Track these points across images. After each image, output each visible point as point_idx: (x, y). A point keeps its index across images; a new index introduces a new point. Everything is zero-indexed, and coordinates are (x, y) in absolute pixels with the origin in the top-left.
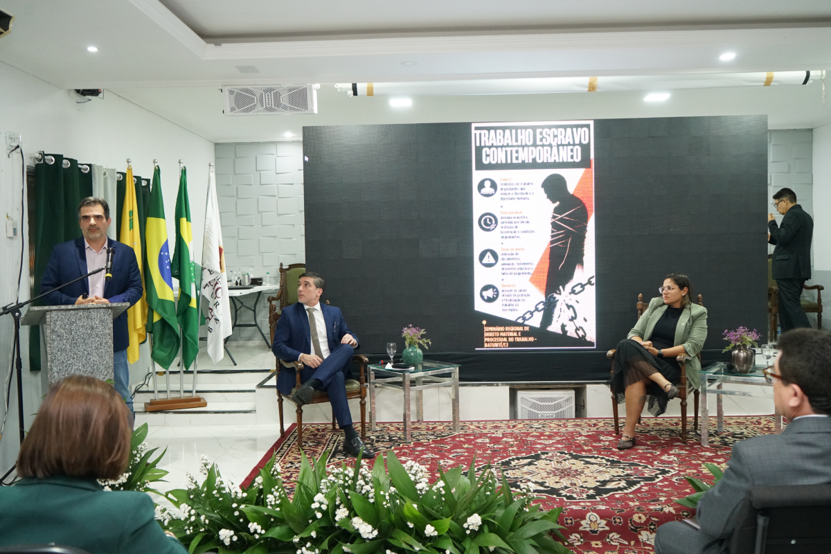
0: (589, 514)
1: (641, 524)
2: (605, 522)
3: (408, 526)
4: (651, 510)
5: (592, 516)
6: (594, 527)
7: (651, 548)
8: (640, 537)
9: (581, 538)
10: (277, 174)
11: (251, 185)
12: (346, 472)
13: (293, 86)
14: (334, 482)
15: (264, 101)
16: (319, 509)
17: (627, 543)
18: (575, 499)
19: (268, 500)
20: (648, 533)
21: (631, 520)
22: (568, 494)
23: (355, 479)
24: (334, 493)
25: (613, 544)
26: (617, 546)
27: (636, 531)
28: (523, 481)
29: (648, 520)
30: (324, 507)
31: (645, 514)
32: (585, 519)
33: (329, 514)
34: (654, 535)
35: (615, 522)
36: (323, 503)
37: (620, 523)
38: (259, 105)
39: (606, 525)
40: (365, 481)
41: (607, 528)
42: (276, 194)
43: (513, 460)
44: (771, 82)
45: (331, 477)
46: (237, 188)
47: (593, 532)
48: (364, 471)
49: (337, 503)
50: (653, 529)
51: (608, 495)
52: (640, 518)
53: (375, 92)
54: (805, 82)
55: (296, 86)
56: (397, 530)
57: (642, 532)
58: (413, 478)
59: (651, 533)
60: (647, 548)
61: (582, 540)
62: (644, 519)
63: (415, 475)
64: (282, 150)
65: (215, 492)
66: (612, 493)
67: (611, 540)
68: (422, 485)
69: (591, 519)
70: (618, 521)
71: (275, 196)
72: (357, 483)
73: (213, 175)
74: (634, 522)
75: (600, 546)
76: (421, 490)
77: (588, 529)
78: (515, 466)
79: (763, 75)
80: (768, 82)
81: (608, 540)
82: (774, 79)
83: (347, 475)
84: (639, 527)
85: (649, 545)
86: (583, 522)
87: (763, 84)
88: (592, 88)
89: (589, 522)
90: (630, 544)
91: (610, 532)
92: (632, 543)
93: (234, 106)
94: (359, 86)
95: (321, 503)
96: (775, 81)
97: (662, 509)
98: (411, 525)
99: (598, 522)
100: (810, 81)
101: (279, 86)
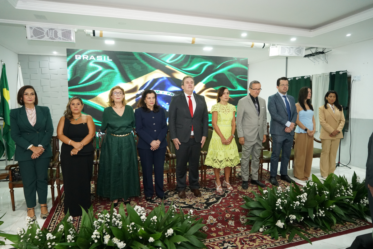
0: (209, 217)
1: (229, 218)
2: (215, 219)
3: (140, 238)
4: (231, 211)
5: (211, 217)
6: (212, 222)
7: (234, 228)
8: (228, 223)
9: (207, 227)
10: (50, 69)
11: (37, 74)
12: (106, 216)
13: (64, 28)
14: (101, 222)
15: (49, 34)
16: (96, 238)
17: (224, 227)
18: (200, 209)
19: (68, 238)
20: (231, 221)
21: (225, 217)
22: (197, 207)
23: (111, 218)
24: (102, 228)
25: (220, 228)
26: (221, 228)
27: (227, 221)
28: (177, 202)
29: (231, 216)
30: (99, 237)
31: (230, 214)
32: (208, 219)
33: (101, 240)
34: (234, 221)
35: (219, 219)
36: (98, 235)
37: (221, 219)
38: (46, 36)
39: (216, 220)
40: (116, 219)
41: (217, 222)
42: (49, 78)
43: (168, 192)
44: (253, 46)
45: (100, 220)
46: (30, 75)
47: (211, 224)
48: (115, 214)
49: (104, 232)
50: (233, 219)
51: (212, 206)
52: (228, 215)
53: (104, 36)
54: (263, 48)
55: (66, 29)
56: (135, 242)
57: (229, 221)
58: (139, 214)
59: (232, 221)
60: (232, 227)
61: (208, 228)
62: (229, 216)
63: (140, 212)
64: (52, 59)
65: (36, 237)
66: (213, 205)
67: (219, 226)
68: (143, 217)
69: (210, 219)
70: (220, 218)
71: (49, 79)
72: (113, 220)
73: (20, 68)
74: (226, 217)
75: (215, 230)
76: (143, 220)
77: (209, 223)
78: (170, 195)
79: (251, 43)
80: (252, 46)
81: (217, 226)
82: (254, 45)
83: (107, 217)
84: (228, 219)
85: (233, 226)
86: (208, 221)
87: (250, 47)
88: (193, 42)
89: (210, 220)
90: (225, 226)
91: (218, 223)
92: (226, 226)
93: (33, 35)
94: (96, 32)
95: (97, 235)
96: (255, 46)
97: (235, 211)
98: (141, 238)
99: (213, 220)
100: (265, 47)
101: (57, 28)
